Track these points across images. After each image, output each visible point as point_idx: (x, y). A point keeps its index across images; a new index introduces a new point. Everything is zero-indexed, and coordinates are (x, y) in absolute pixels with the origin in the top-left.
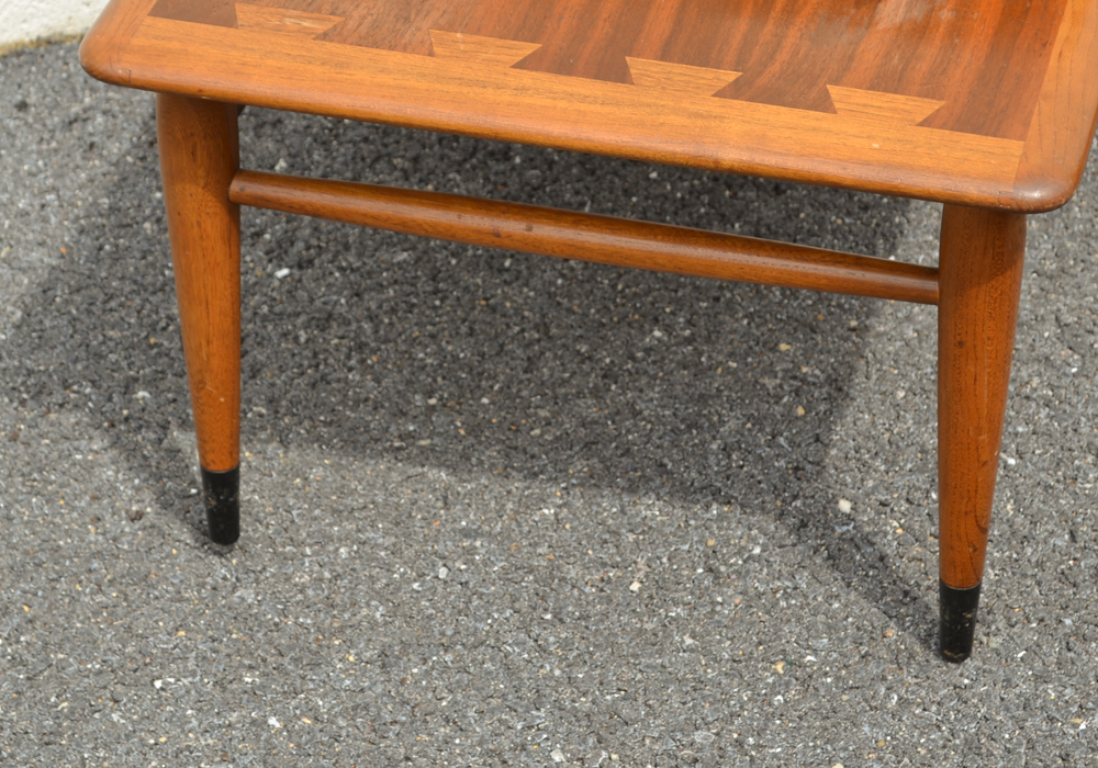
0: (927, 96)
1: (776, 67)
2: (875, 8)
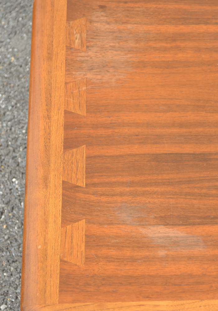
0: (86, 258)
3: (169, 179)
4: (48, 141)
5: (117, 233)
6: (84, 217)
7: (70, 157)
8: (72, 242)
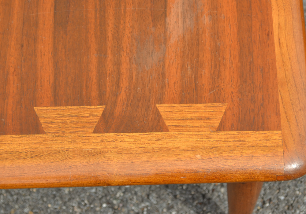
0: (215, 101)
1: (122, 96)
2: (165, 22)
3: (96, 11)
4: (23, 155)
5: (178, 68)
6: (153, 106)
7: (53, 126)
8: (192, 119)
